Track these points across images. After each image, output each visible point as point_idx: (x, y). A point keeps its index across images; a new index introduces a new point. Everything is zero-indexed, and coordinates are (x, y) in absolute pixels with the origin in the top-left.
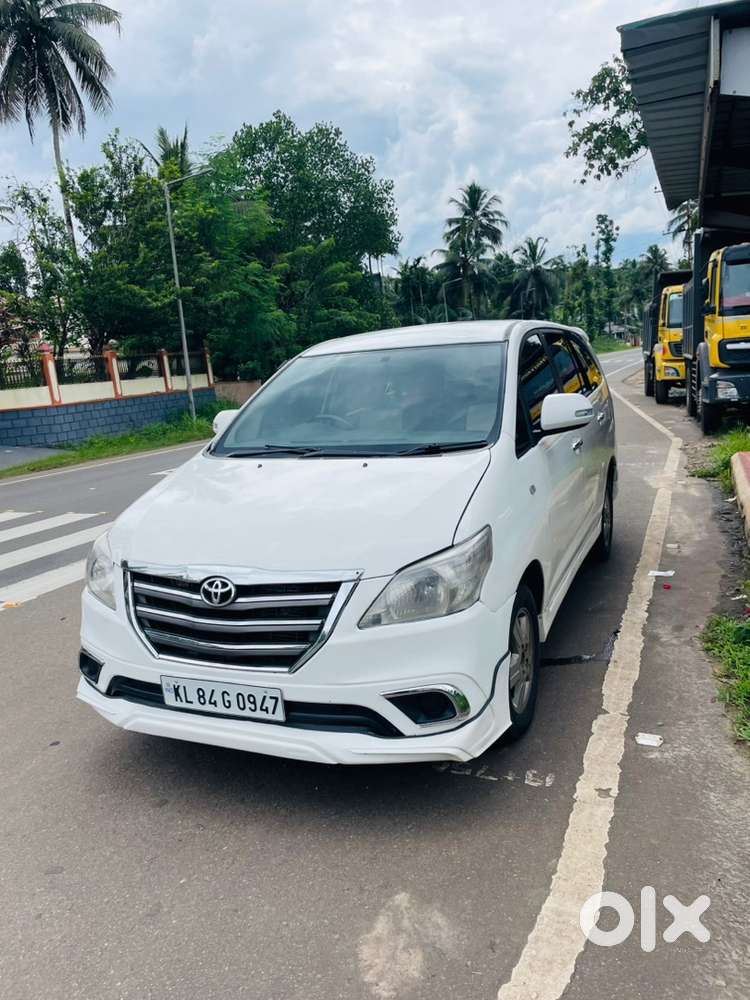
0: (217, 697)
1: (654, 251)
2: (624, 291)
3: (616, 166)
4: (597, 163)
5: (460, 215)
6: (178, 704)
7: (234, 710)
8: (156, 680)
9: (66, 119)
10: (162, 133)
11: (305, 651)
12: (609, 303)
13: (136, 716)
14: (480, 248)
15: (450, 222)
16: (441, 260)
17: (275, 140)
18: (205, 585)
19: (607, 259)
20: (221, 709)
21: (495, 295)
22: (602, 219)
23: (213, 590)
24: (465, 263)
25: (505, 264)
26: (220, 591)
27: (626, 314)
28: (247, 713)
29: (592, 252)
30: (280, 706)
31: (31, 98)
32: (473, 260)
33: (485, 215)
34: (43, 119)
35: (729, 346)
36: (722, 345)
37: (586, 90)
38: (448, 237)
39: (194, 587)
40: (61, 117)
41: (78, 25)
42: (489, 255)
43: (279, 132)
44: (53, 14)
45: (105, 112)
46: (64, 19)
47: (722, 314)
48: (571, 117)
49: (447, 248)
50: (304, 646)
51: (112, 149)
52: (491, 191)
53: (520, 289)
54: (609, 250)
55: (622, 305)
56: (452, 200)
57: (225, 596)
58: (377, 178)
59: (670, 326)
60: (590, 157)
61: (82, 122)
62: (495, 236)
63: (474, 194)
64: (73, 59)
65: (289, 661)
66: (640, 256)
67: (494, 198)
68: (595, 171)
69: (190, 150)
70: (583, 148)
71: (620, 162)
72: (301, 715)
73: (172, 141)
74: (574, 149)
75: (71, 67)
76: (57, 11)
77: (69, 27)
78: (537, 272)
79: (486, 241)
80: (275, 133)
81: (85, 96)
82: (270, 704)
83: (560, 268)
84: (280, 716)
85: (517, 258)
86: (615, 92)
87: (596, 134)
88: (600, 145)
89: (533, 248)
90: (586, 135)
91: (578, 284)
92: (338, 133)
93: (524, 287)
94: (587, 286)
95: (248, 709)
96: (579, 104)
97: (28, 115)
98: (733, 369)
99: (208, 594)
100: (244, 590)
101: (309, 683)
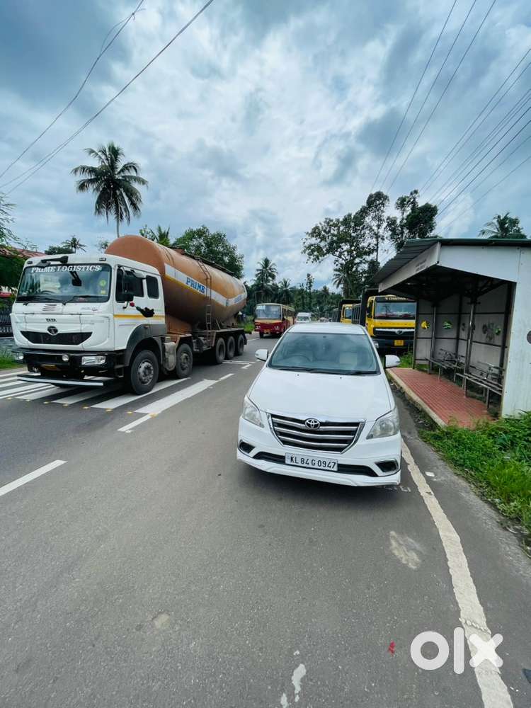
0: (310, 462)
1: (325, 288)
2: (314, 301)
3: (318, 259)
4: (312, 257)
5: (261, 268)
6: (292, 463)
7: (316, 466)
8: (284, 455)
9: (121, 217)
10: (159, 227)
11: (347, 447)
12: (310, 304)
13: (272, 467)
14: (268, 281)
15: (258, 270)
16: (253, 283)
17: (202, 235)
18: (307, 421)
19: (310, 289)
20: (310, 466)
21: (273, 298)
22: (309, 275)
23: (311, 423)
24: (262, 285)
25: (275, 288)
26: (314, 424)
27: (314, 309)
28: (322, 467)
29: (305, 286)
30: (336, 465)
31: (108, 208)
32: (265, 285)
33: (270, 269)
34: (112, 216)
35: (377, 329)
36: (374, 329)
37: (310, 232)
38: (257, 275)
39: (302, 422)
40: (119, 216)
41: (130, 183)
42: (271, 283)
43: (204, 233)
44: (121, 178)
45: (139, 217)
46: (125, 180)
47: (375, 318)
48: (304, 240)
49: (256, 279)
50: (346, 445)
51: (143, 232)
52: (272, 262)
53: (280, 297)
54: (311, 286)
55: (314, 305)
56: (259, 263)
57: (316, 426)
58: (238, 253)
59: (346, 318)
60: (310, 254)
61: (129, 219)
62: (273, 277)
63: (267, 262)
64: (127, 195)
65: (340, 450)
66: (320, 289)
67: (274, 264)
68: (312, 260)
69: (169, 235)
70: (307, 251)
71: (320, 258)
72: (343, 469)
73: (163, 231)
74: (304, 251)
75: (126, 199)
76: (123, 177)
77: (125, 183)
78: (286, 291)
79: (270, 278)
80: (201, 233)
81: (131, 209)
82: (332, 465)
83: (294, 290)
84: (335, 469)
85: (280, 285)
86: (319, 234)
87: (312, 247)
88: (313, 251)
89: (286, 283)
90: (309, 247)
91: (300, 297)
92: (224, 236)
93: (282, 295)
94: (303, 297)
95: (323, 466)
96: (307, 237)
97: (107, 214)
98: (378, 337)
99: (309, 425)
100: (323, 424)
101: (348, 458)
